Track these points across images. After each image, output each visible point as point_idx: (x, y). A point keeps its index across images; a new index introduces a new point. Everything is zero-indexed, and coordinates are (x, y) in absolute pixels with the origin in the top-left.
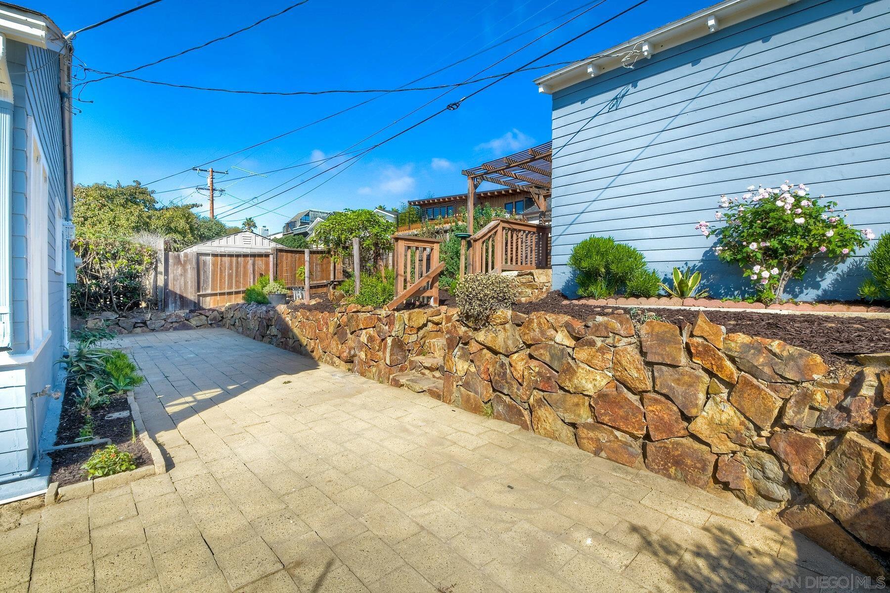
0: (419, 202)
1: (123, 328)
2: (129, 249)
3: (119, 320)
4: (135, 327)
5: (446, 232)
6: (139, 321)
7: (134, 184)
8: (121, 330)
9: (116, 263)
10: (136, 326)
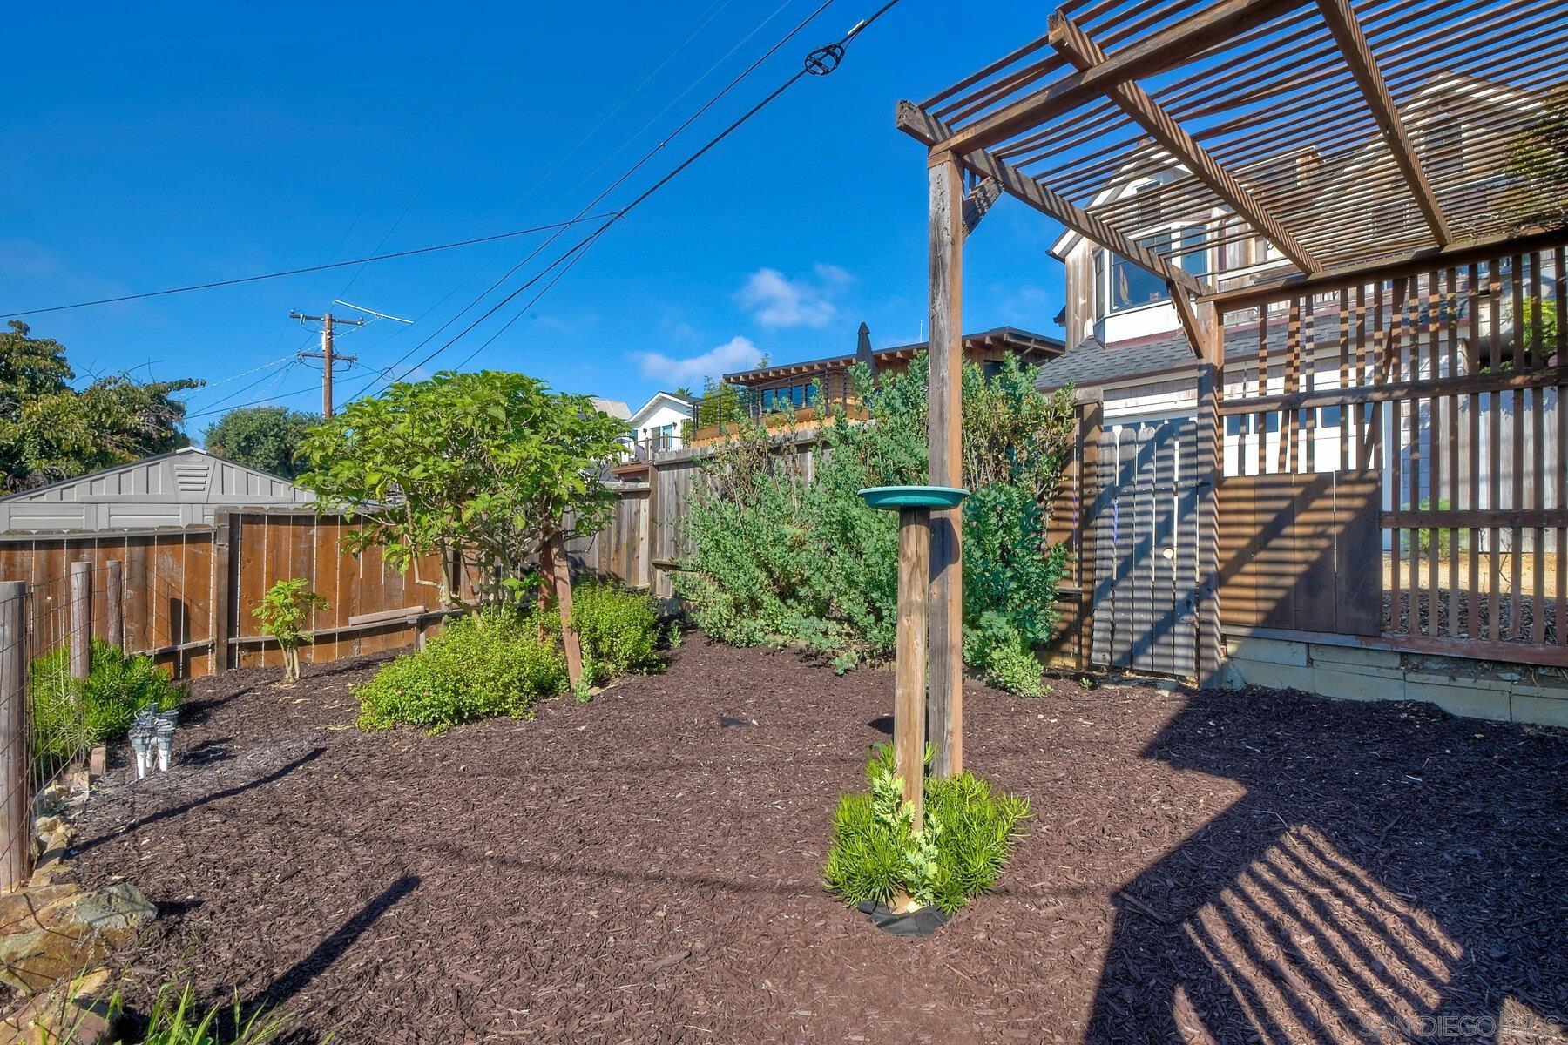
0: (746, 377)
5: (803, 447)
7: (12, 330)
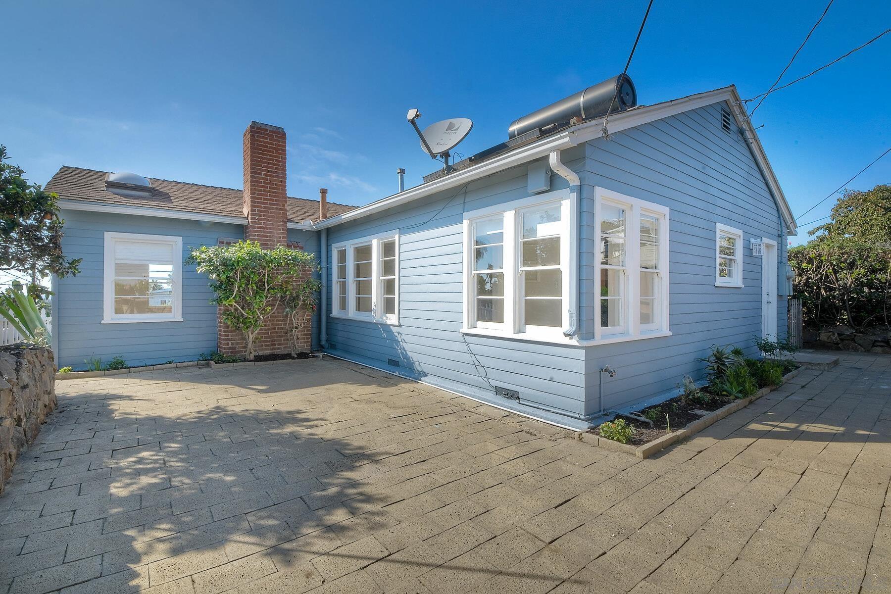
1: (859, 344)
2: (868, 257)
3: (855, 335)
4: (874, 346)
6: (879, 340)
8: (856, 347)
9: (853, 273)
10: (875, 344)
